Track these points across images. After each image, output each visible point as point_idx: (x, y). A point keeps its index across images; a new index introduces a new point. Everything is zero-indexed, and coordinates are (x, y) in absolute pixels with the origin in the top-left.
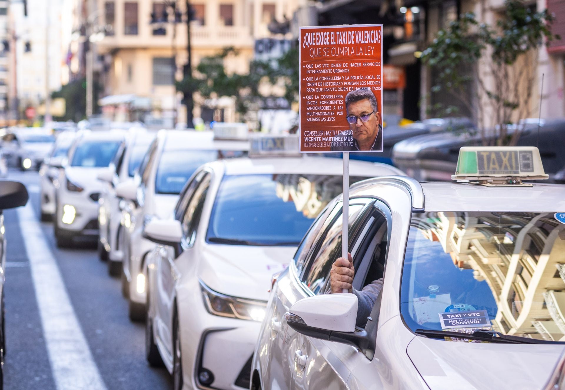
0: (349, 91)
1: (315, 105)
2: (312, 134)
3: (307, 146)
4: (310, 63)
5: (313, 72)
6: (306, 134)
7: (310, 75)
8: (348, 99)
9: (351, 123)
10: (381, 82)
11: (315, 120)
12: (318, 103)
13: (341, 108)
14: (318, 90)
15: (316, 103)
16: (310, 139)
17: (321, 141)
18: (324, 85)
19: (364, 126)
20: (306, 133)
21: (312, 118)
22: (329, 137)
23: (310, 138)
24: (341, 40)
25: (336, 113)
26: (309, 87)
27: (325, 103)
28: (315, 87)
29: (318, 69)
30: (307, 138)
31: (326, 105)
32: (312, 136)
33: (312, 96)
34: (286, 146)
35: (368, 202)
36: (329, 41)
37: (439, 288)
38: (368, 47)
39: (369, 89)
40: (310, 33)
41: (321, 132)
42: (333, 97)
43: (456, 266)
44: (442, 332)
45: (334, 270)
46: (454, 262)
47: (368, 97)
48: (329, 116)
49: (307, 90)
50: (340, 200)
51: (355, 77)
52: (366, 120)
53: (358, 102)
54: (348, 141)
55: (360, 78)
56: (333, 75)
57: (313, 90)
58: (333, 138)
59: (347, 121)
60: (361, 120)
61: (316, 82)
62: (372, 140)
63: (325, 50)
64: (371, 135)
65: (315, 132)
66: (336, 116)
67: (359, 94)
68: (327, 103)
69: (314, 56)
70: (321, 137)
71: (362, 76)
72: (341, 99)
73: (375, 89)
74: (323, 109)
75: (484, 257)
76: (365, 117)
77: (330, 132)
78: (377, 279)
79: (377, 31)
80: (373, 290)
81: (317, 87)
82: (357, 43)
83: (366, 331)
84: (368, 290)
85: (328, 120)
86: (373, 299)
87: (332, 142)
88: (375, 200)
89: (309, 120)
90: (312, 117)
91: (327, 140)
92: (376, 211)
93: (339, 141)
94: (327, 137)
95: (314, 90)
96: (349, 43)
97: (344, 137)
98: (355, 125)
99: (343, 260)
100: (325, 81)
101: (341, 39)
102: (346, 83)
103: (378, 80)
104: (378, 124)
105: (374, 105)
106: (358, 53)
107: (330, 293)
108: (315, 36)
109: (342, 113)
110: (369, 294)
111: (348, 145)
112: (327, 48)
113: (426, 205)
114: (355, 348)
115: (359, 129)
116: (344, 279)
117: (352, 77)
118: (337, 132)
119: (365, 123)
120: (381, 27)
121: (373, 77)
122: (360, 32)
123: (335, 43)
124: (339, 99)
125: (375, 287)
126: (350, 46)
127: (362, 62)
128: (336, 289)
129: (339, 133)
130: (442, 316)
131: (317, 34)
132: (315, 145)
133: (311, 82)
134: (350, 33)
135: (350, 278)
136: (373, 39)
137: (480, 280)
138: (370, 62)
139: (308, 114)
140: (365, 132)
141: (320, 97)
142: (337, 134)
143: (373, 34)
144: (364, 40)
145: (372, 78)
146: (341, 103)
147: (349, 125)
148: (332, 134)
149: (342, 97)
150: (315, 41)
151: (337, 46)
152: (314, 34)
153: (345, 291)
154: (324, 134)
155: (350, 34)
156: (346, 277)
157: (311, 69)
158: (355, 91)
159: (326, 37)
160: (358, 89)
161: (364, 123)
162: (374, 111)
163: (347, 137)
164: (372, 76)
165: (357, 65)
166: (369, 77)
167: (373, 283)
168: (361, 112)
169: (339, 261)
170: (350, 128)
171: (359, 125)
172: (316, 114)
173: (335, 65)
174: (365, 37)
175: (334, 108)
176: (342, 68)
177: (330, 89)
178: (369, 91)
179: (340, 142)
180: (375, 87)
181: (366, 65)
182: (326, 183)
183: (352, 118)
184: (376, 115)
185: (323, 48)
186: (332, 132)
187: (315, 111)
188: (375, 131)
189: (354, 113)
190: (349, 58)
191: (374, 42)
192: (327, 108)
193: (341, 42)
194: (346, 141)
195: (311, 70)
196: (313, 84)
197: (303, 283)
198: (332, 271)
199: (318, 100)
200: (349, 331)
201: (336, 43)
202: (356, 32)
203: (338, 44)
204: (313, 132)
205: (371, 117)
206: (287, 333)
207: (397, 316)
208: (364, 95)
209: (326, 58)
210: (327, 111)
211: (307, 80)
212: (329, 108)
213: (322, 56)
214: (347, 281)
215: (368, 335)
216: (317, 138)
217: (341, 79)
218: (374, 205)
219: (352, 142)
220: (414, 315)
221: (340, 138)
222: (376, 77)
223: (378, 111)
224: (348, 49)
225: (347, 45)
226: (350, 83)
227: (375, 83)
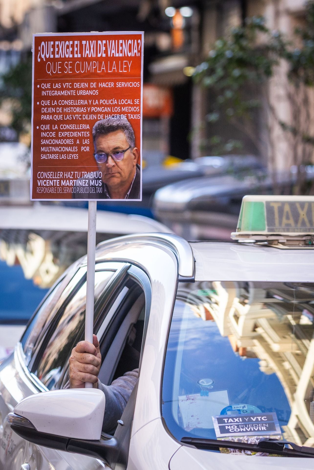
0: (97, 120)
1: (52, 138)
2: (48, 176)
3: (40, 191)
4: (46, 82)
5: (50, 93)
6: (39, 176)
7: (46, 98)
8: (96, 130)
9: (99, 163)
10: (140, 108)
11: (52, 157)
12: (57, 134)
13: (87, 142)
14: (57, 118)
15: (53, 134)
16: (45, 183)
17: (59, 185)
18: (65, 111)
19: (116, 166)
20: (40, 174)
21: (48, 155)
22: (71, 181)
23: (45, 181)
24: (87, 52)
25: (79, 149)
26: (44, 114)
27: (65, 135)
28: (53, 114)
29: (57, 89)
30: (41, 180)
31: (66, 138)
32: (48, 179)
33: (49, 126)
34: (13, 191)
35: (120, 267)
36: (72, 52)
37: (213, 382)
38: (124, 61)
39: (124, 118)
40: (46, 42)
41: (59, 174)
42: (77, 128)
43: (236, 353)
44: (216, 441)
45: (73, 357)
46: (234, 349)
47: (123, 128)
48: (70, 152)
49: (42, 118)
50: (82, 264)
51: (106, 101)
52: (119, 159)
53: (109, 134)
54: (95, 186)
55: (112, 102)
56: (76, 98)
57: (49, 118)
58: (76, 182)
59: (95, 159)
60: (112, 158)
61: (53, 107)
62: (127, 185)
63: (67, 65)
64: (127, 178)
65: (52, 174)
66: (79, 152)
67: (111, 123)
68: (69, 135)
69: (52, 72)
70: (59, 181)
71: (116, 100)
72: (87, 130)
73: (133, 117)
74: (62, 143)
75: (275, 342)
76: (119, 154)
77: (71, 174)
78: (131, 370)
79: (136, 41)
80: (125, 385)
81: (56, 113)
82: (109, 56)
83: (116, 438)
84: (119, 384)
85: (69, 157)
86: (126, 397)
87: (74, 186)
88: (129, 264)
89: (43, 157)
90: (47, 153)
91: (67, 184)
92: (130, 280)
93: (83, 185)
94: (68, 181)
95: (52, 118)
96: (99, 55)
97: (91, 181)
98: (106, 166)
99: (86, 345)
100: (66, 106)
101: (87, 50)
102: (93, 109)
103: (137, 105)
104: (135, 164)
105: (131, 138)
106: (110, 70)
107: (69, 388)
108: (53, 46)
109: (88, 149)
110: (120, 390)
111: (96, 191)
112: (69, 62)
113: (196, 272)
114: (101, 462)
115: (110, 170)
116: (87, 370)
117: (101, 101)
118: (81, 174)
119: (119, 162)
120: (141, 35)
121: (130, 102)
122: (113, 41)
123: (79, 56)
124: (84, 130)
125: (128, 380)
126: (99, 60)
127: (115, 81)
128: (76, 383)
129: (84, 175)
130: (216, 420)
131: (57, 43)
132: (52, 191)
133: (47, 106)
134: (99, 42)
135: (96, 368)
136: (130, 51)
137: (269, 373)
138: (126, 81)
139: (43, 149)
140: (118, 175)
141: (59, 127)
142: (81, 176)
143: (130, 45)
144: (118, 52)
145: (128, 102)
146: (87, 135)
147: (97, 164)
148: (74, 176)
149: (89, 127)
150: (53, 53)
151: (83, 59)
152: (52, 43)
153: (88, 385)
154: (63, 176)
155: (100, 44)
156: (91, 367)
157: (48, 89)
158: (105, 120)
159: (68, 47)
160: (110, 117)
161: (117, 163)
162: (130, 147)
163: (94, 180)
164: (129, 100)
165: (109, 85)
166: (124, 102)
167: (125, 375)
168: (113, 148)
169: (81, 345)
170: (98, 169)
171: (110, 165)
172: (54, 149)
173: (80, 84)
174: (120, 48)
175: (78, 142)
176: (89, 89)
177: (72, 116)
178: (124, 120)
179: (85, 186)
180: (132, 115)
181: (120, 86)
182: (65, 242)
183: (101, 155)
184: (133, 151)
185: (63, 62)
186: (74, 173)
187: (52, 145)
188: (131, 173)
189: (104, 148)
190: (99, 75)
191: (132, 56)
192: (68, 142)
193: (87, 54)
194: (92, 186)
195: (48, 91)
196: (50, 109)
197: (32, 374)
198: (72, 358)
199: (56, 130)
200: (93, 438)
201: (82, 55)
202: (108, 41)
203: (84, 57)
204: (49, 174)
205: (126, 155)
206: (10, 440)
207: (157, 420)
208: (118, 125)
209: (68, 75)
210: (67, 145)
211: (43, 104)
212: (70, 142)
213: (63, 72)
214: (91, 372)
215: (118, 444)
216: (54, 182)
217: (87, 103)
218: (128, 271)
219: (100, 187)
220: (180, 419)
221: (85, 182)
222: (133, 102)
223: (136, 147)
224: (97, 64)
225: (97, 59)
226: (99, 109)
227: (133, 109)
